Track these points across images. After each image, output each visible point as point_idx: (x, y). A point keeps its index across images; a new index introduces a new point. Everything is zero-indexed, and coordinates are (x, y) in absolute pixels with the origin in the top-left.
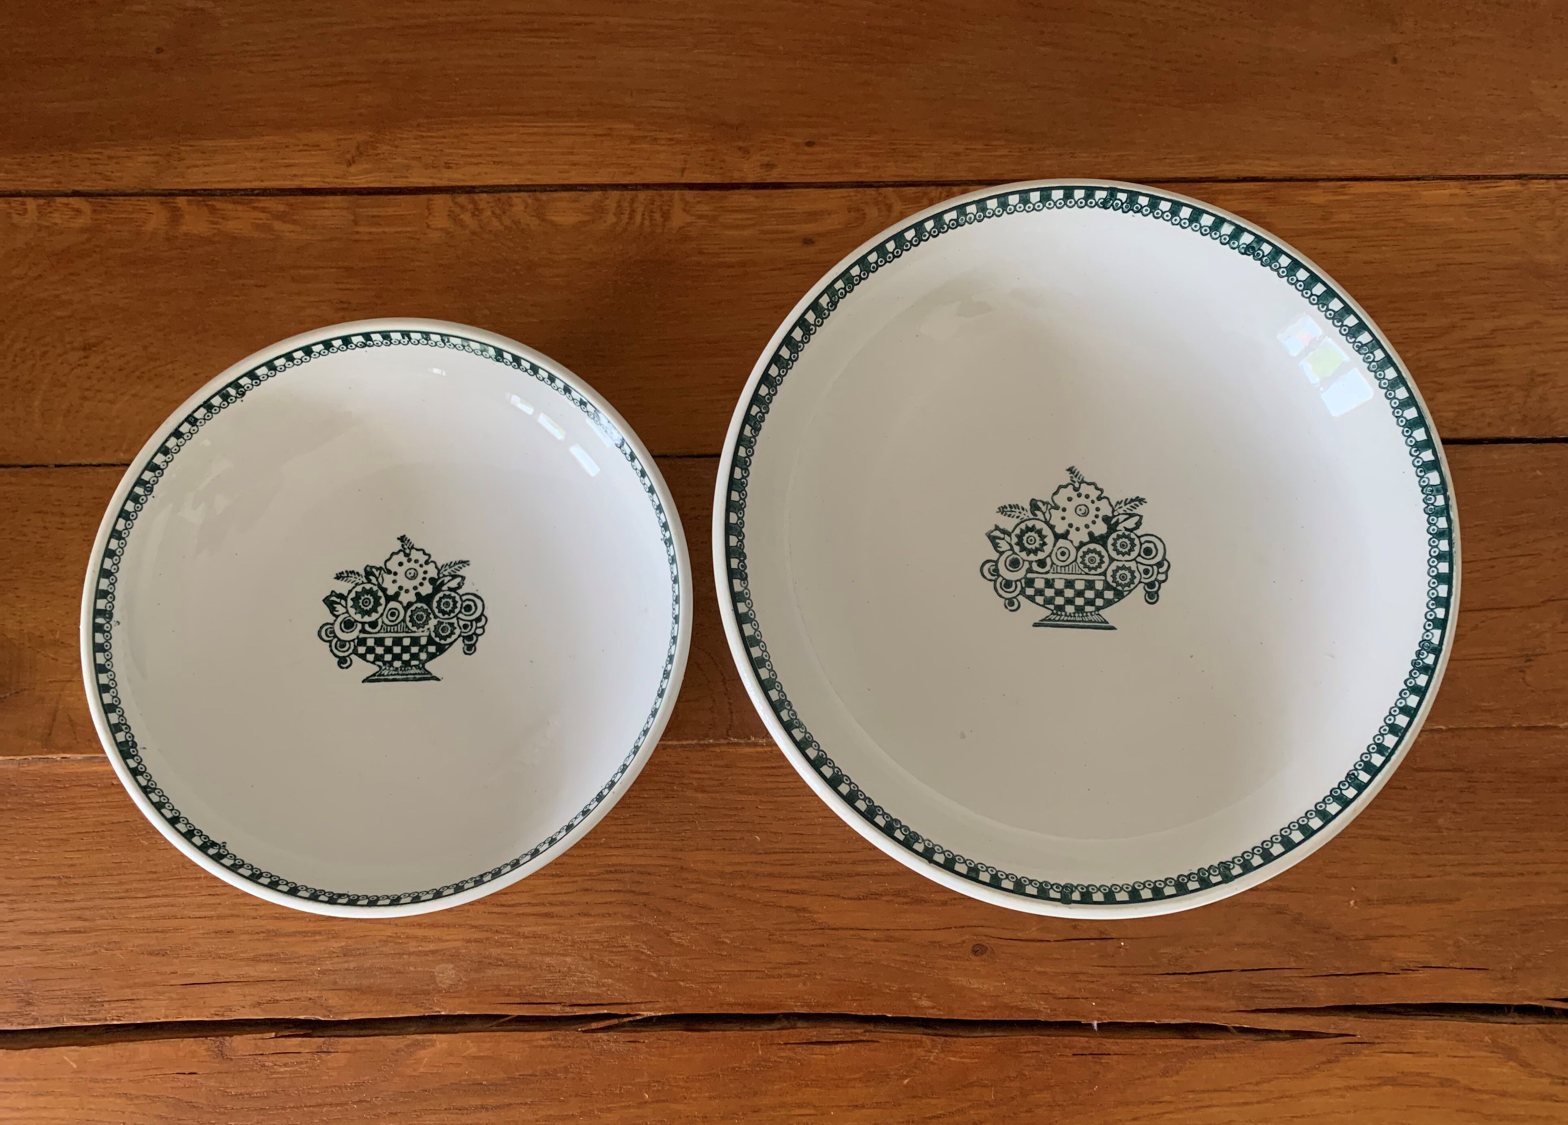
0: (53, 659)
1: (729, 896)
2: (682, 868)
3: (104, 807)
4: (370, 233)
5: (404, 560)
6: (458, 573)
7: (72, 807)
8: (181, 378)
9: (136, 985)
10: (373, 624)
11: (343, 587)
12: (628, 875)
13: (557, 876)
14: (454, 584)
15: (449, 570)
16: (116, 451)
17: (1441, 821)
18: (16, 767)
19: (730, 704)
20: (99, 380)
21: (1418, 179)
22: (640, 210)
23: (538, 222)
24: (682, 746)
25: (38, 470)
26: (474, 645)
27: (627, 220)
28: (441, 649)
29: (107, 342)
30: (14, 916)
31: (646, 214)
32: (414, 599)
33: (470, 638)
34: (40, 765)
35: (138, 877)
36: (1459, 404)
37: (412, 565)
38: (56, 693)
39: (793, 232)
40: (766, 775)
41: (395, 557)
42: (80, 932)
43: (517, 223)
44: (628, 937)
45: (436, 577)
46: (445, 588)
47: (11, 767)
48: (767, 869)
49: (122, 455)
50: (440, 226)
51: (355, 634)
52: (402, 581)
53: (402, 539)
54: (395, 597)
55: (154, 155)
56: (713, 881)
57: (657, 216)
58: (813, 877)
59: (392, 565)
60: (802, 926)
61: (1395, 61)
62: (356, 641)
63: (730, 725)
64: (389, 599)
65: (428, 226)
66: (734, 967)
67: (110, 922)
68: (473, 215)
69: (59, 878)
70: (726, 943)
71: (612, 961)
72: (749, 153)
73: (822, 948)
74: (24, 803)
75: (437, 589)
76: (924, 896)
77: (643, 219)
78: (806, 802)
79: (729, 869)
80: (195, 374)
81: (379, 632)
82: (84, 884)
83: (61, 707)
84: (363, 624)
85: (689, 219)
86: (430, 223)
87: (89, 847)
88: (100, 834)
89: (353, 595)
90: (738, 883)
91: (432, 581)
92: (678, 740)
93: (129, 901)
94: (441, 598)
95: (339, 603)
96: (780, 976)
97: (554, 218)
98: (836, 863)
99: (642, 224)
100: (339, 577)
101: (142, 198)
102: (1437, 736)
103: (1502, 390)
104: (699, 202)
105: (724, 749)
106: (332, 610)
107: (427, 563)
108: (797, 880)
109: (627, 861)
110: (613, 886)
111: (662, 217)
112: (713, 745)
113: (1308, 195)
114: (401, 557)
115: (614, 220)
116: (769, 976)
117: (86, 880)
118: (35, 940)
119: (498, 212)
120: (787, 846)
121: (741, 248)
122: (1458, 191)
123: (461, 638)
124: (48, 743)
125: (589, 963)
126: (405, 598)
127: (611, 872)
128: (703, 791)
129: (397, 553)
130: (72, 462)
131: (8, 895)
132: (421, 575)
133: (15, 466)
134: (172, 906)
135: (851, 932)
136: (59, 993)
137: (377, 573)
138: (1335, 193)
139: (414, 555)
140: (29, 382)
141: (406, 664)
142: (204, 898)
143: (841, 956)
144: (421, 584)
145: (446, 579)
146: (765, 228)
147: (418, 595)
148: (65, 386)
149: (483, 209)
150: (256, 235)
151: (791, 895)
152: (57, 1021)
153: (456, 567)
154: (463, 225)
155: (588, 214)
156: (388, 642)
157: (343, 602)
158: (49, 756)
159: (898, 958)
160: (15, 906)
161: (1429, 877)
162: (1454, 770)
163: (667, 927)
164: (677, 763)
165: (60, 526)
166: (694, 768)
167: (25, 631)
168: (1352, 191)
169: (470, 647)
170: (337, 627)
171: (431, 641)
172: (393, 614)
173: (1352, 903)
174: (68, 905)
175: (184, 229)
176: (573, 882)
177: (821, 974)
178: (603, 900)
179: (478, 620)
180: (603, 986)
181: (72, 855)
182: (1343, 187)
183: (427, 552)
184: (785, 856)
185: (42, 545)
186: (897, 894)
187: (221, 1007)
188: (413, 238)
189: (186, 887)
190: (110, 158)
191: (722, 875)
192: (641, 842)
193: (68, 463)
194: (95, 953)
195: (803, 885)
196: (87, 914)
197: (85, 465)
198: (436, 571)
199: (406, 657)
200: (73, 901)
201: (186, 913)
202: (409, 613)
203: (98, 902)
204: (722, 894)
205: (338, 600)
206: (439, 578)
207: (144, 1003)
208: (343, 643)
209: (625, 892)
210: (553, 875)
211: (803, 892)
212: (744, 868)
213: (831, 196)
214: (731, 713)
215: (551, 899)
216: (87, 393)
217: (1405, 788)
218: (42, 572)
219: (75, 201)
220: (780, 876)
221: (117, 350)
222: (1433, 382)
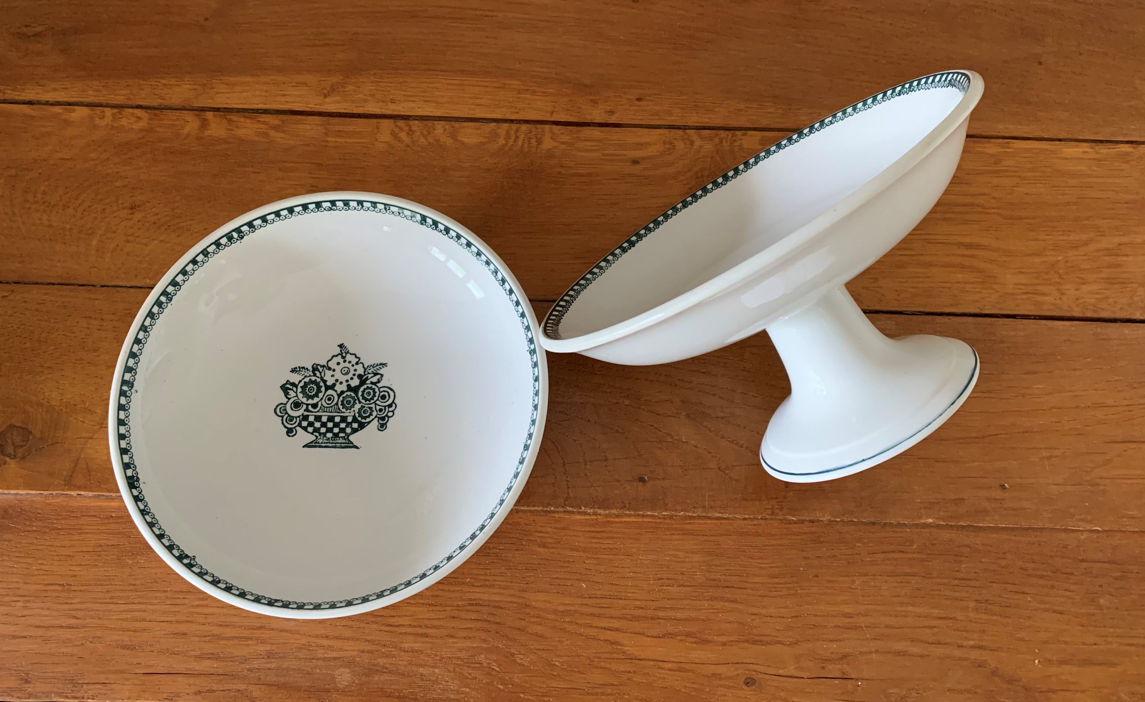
0: (82, 421)
1: (561, 629)
2: (526, 605)
3: (103, 533)
4: (336, 142)
5: (341, 361)
6: (379, 372)
7: (80, 531)
8: (195, 231)
9: (110, 672)
10: (315, 406)
11: (295, 378)
12: (486, 608)
13: (432, 605)
14: (375, 379)
15: (372, 370)
16: (144, 278)
17: (1102, 601)
18: (43, 499)
19: (568, 481)
20: (139, 229)
21: (1060, 140)
22: (522, 137)
23: (451, 141)
24: (530, 511)
25: (89, 288)
26: (386, 424)
27: (512, 143)
28: (362, 426)
29: (147, 204)
30: (26, 612)
31: (526, 139)
32: (345, 389)
33: (383, 419)
34: (61, 499)
35: (121, 588)
36: (1097, 293)
37: (347, 364)
38: (81, 446)
39: (625, 155)
40: (591, 537)
41: (335, 358)
42: (73, 628)
43: (438, 141)
44: (483, 656)
45: (363, 374)
46: (368, 382)
47: (39, 499)
48: (590, 610)
49: (148, 281)
50: (383, 140)
51: (301, 412)
52: (338, 375)
53: (341, 346)
54: (332, 387)
55: (194, 84)
56: (549, 616)
57: (533, 141)
58: (625, 618)
59: (332, 364)
60: (615, 656)
61: (1040, 63)
62: (301, 417)
63: (567, 498)
64: (328, 388)
65: (376, 140)
66: (562, 685)
67: (96, 621)
68: (408, 134)
69: (63, 585)
70: (557, 666)
71: (470, 674)
72: (597, 103)
73: (630, 674)
74: (45, 527)
75: (363, 382)
76: (709, 638)
77: (523, 143)
78: (621, 560)
79: (561, 608)
80: (205, 229)
81: (318, 411)
82: (81, 591)
83: (82, 456)
84: (307, 405)
85: (555, 144)
86: (378, 138)
87: (88, 563)
88: (98, 553)
89: (302, 384)
90: (568, 619)
91: (360, 376)
92: (528, 506)
93: (112, 606)
94: (365, 389)
95: (292, 390)
96: (597, 694)
97: (463, 139)
98: (642, 608)
99: (523, 145)
100: (293, 371)
101: (183, 112)
102: (1095, 536)
103: (1129, 285)
104: (562, 133)
105: (561, 515)
106: (286, 394)
107: (357, 363)
108: (612, 620)
109: (485, 597)
110: (474, 616)
111: (537, 142)
112: (553, 512)
113: (985, 148)
114: (339, 359)
115: (504, 142)
116: (588, 694)
117: (82, 588)
118: (40, 632)
119: (425, 133)
120: (606, 593)
121: (589, 164)
122: (1090, 150)
123: (377, 419)
124: (69, 483)
125: (452, 674)
126: (339, 388)
127: (473, 604)
128: (544, 547)
129: (337, 356)
130: (113, 283)
131: (24, 596)
132: (352, 372)
133: (73, 285)
134: (144, 611)
135: (652, 663)
136: (51, 675)
137: (321, 369)
138: (1003, 147)
139: (349, 357)
140: (91, 228)
141: (336, 435)
142: (168, 606)
143: (644, 681)
144: (352, 379)
145: (370, 376)
146: (606, 152)
147: (349, 386)
148: (114, 232)
149: (415, 131)
150: (257, 139)
151: (608, 632)
152: (47, 697)
153: (378, 367)
154: (400, 141)
155: (485, 137)
156: (324, 419)
157: (295, 389)
158: (68, 492)
159: (688, 685)
160: (28, 604)
161: (1095, 644)
162: (1109, 562)
163: (512, 650)
164: (526, 525)
165: (99, 328)
166: (539, 529)
167: (65, 400)
168: (1014, 146)
169: (382, 425)
170: (288, 407)
171: (355, 420)
172: (329, 399)
173: (1037, 661)
174: (66, 607)
175: (208, 133)
176: (444, 611)
177: (629, 695)
178: (466, 626)
179: (390, 406)
180: (462, 693)
181: (74, 568)
182: (1008, 143)
183: (358, 356)
184: (604, 601)
185: (86, 340)
186: (688, 635)
187: (172, 693)
188: (365, 147)
189: (156, 598)
190: (165, 85)
191: (555, 612)
192: (497, 583)
193: (110, 284)
194: (82, 645)
195: (615, 624)
196: (80, 614)
197: (122, 287)
198: (363, 370)
199: (336, 430)
200: (72, 603)
201: (153, 617)
202: (341, 399)
203: (89, 605)
204: (555, 627)
205: (291, 387)
206: (365, 375)
207: (114, 686)
208: (291, 418)
209: (483, 621)
210: (429, 605)
211: (617, 630)
212: (572, 608)
213: (653, 133)
214: (568, 488)
215: (426, 622)
216: (130, 238)
217: (1072, 574)
218: (81, 359)
219: (138, 112)
220: (599, 616)
221: (154, 210)
222: (1078, 278)
